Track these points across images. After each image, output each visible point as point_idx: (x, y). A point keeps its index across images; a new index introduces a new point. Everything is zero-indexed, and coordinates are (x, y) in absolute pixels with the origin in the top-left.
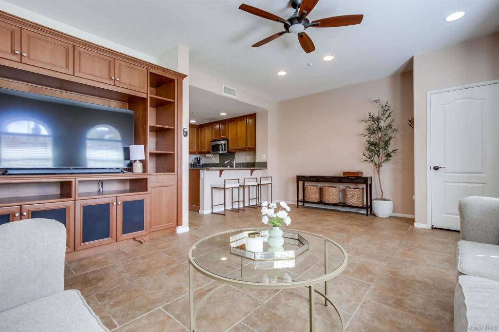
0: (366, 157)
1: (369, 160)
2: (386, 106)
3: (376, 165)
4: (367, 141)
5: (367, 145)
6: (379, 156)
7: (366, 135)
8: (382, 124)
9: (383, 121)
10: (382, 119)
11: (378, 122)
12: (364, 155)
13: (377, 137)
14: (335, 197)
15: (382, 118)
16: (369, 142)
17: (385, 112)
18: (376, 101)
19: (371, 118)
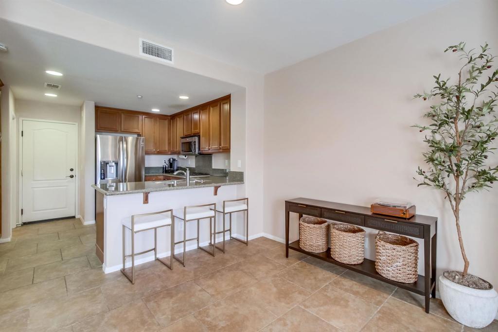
0: (426, 177)
1: (432, 183)
2: (481, 57)
3: (449, 194)
4: (428, 141)
5: (427, 149)
6: (457, 177)
7: (424, 128)
8: (469, 101)
9: (473, 96)
10: (469, 90)
11: (458, 97)
12: (421, 173)
13: (453, 132)
14: (354, 252)
15: (468, 87)
16: (433, 143)
17: (475, 73)
18: (454, 49)
19: (440, 88)
